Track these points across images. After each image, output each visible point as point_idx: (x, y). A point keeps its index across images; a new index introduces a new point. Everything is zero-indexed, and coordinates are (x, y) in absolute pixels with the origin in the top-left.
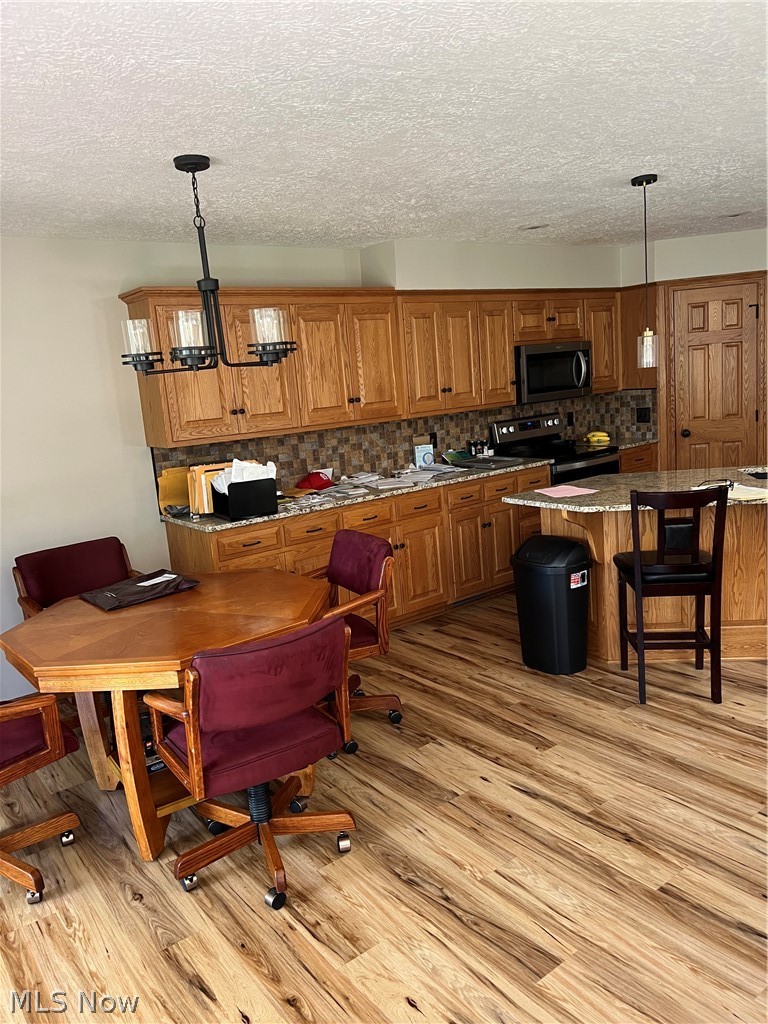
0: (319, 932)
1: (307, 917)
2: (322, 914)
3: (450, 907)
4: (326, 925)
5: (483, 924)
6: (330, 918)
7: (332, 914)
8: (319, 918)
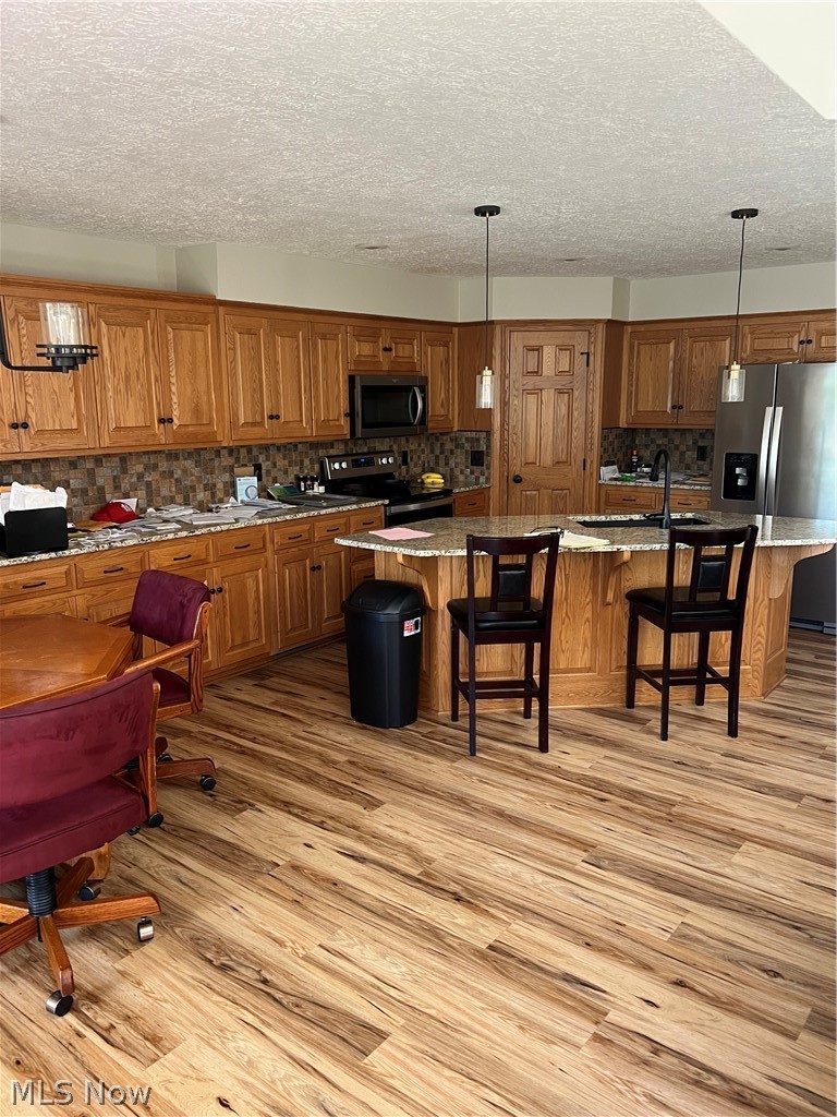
0: (114, 1036)
1: (99, 1021)
2: (118, 1016)
3: (269, 990)
4: (122, 1028)
5: (305, 1005)
6: (127, 1018)
7: (130, 1014)
8: (114, 1020)
